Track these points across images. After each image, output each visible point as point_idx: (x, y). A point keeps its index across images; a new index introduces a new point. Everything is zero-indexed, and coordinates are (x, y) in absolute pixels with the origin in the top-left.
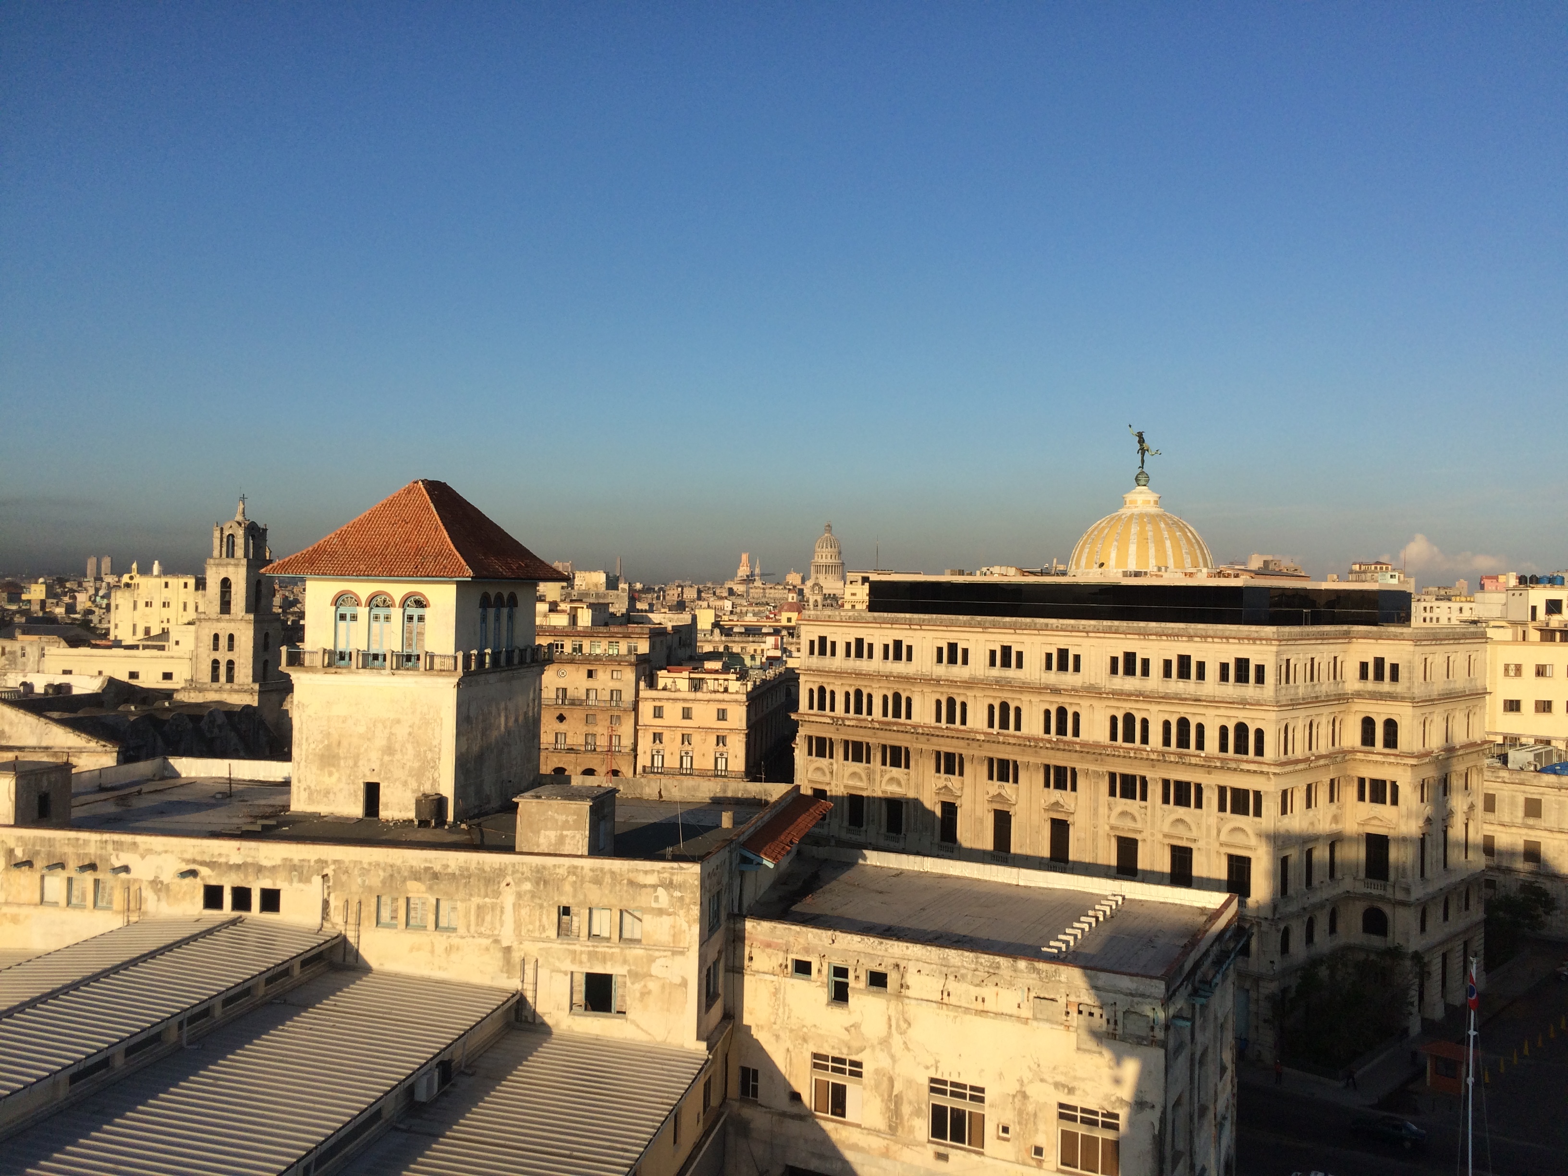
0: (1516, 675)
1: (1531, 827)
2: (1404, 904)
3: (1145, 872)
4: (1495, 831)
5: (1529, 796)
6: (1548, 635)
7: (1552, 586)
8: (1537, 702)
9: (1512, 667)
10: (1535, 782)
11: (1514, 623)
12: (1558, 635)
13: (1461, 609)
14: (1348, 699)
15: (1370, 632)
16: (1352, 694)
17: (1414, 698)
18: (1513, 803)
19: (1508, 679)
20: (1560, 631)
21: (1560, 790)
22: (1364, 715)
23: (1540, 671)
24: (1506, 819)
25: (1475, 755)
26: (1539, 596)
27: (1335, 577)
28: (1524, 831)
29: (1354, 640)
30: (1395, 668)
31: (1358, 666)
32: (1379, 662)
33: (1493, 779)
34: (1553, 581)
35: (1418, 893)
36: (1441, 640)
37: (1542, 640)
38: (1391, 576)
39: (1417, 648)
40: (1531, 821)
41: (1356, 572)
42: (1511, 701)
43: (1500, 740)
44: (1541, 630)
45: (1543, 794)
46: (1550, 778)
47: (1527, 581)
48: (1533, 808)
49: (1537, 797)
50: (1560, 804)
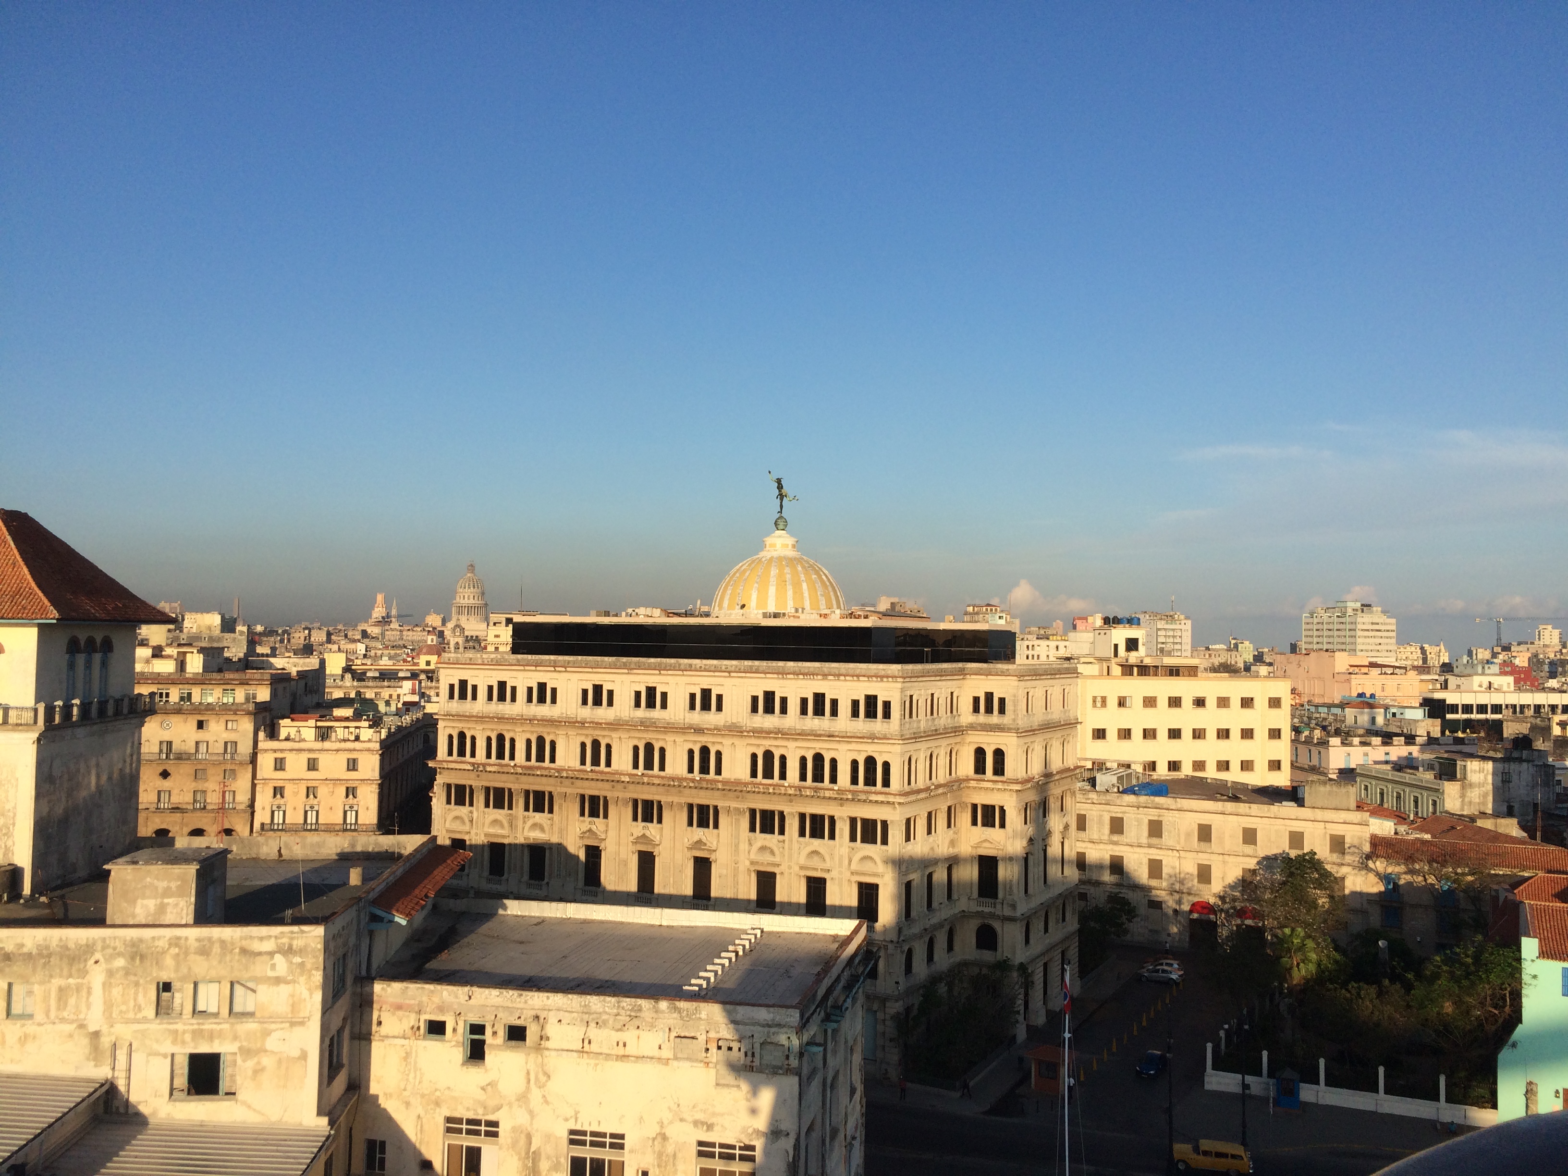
0: (1102, 706)
1: (1115, 843)
2: (1011, 919)
3: (782, 904)
4: (1086, 848)
5: (1114, 815)
6: (1127, 670)
7: (1130, 627)
8: (1119, 730)
9: (1099, 699)
10: (1118, 802)
11: (1100, 660)
12: (1135, 669)
13: (1057, 647)
14: (963, 731)
15: (981, 669)
16: (966, 727)
17: (1019, 729)
18: (1100, 822)
19: (1096, 711)
20: (1137, 666)
21: (1137, 808)
22: (976, 746)
23: (1122, 703)
24: (1095, 836)
25: (1069, 779)
26: (1120, 635)
27: (952, 618)
28: (1110, 847)
29: (968, 676)
30: (1002, 701)
31: (971, 700)
32: (989, 697)
33: (1084, 801)
34: (1131, 621)
35: (1022, 909)
36: (1041, 675)
37: (1123, 675)
38: (1000, 617)
39: (1020, 683)
40: (1115, 838)
41: (970, 614)
42: (1099, 730)
43: (1089, 765)
44: (1122, 666)
45: (1124, 813)
46: (1130, 798)
47: (1110, 621)
48: (1117, 826)
49: (1120, 815)
50: (1139, 821)
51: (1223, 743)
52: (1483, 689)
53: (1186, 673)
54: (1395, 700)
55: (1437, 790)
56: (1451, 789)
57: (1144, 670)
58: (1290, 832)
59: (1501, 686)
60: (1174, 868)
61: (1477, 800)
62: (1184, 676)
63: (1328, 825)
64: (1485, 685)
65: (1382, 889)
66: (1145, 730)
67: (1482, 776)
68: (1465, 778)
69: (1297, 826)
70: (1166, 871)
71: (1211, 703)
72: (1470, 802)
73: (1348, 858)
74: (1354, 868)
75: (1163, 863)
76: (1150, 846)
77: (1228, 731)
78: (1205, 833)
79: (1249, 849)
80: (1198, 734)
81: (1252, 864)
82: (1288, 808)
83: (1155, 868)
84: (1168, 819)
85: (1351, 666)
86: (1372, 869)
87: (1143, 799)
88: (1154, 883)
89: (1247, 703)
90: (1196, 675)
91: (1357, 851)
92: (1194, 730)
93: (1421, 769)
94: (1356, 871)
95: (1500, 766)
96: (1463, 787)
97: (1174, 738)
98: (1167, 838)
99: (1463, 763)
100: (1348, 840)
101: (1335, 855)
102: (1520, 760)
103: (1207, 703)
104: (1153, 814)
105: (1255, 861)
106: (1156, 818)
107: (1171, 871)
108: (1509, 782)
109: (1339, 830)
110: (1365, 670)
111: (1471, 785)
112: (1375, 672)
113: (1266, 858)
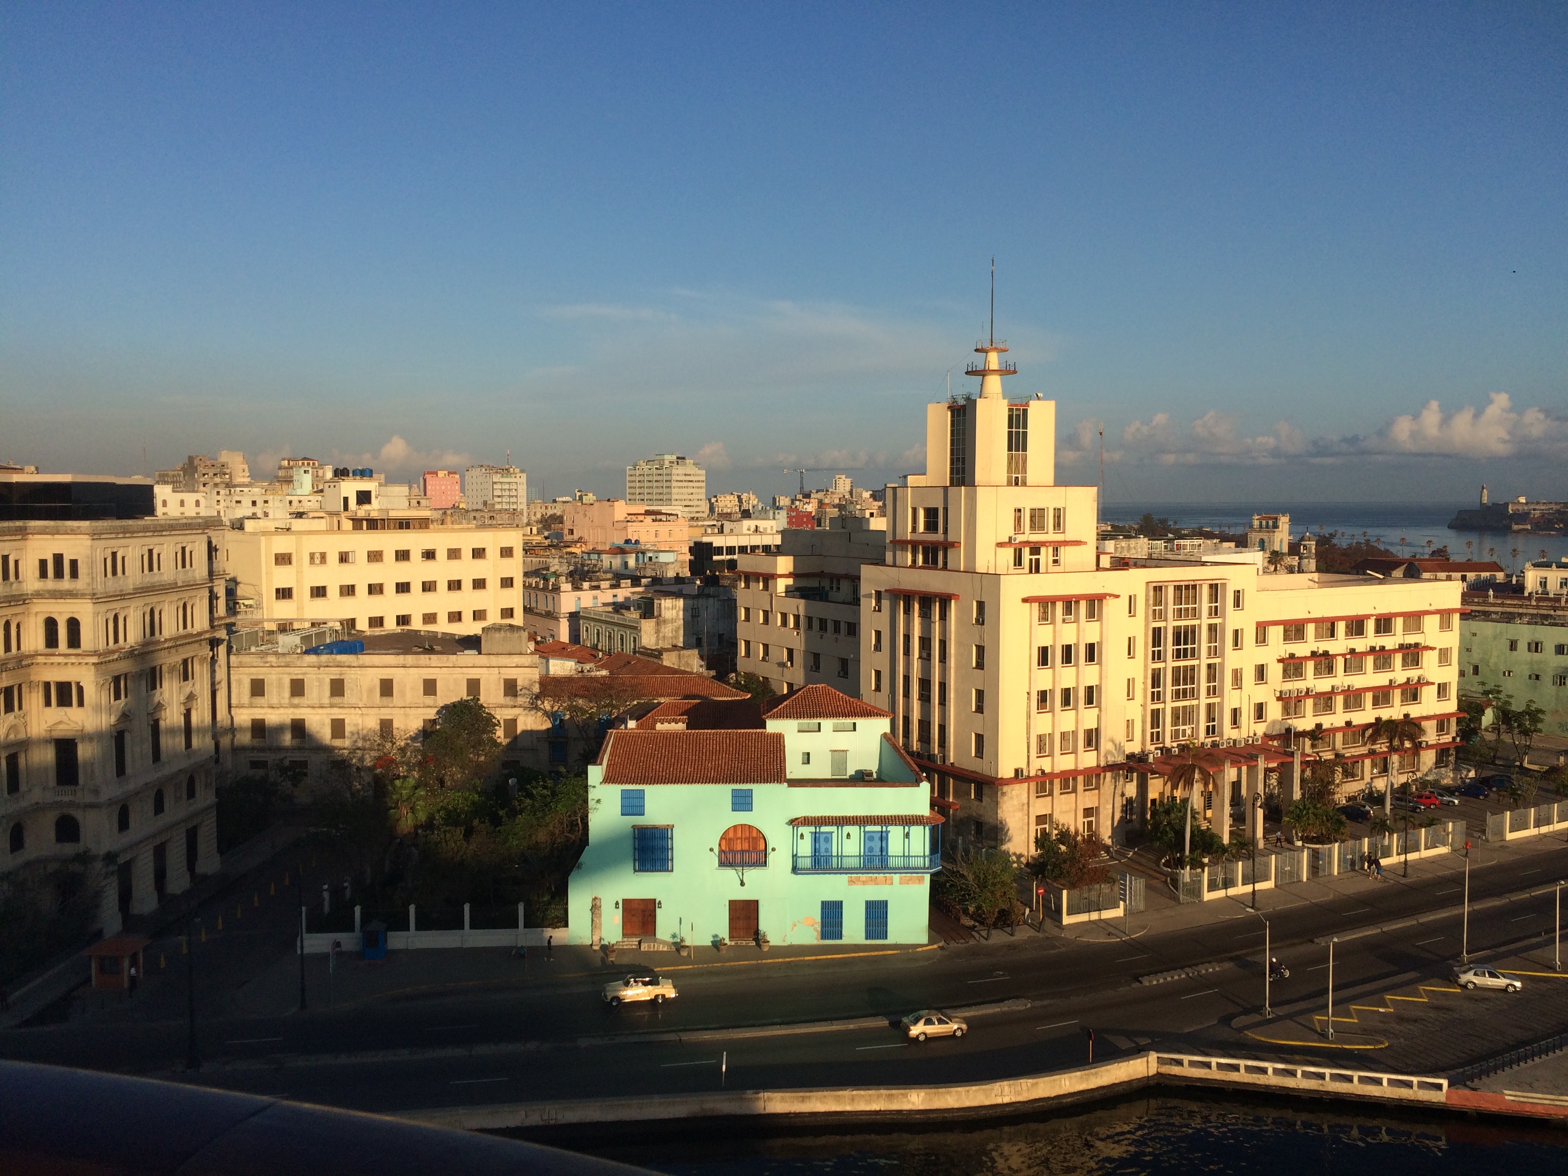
0: (321, 563)
1: (296, 706)
2: (92, 806)
4: (266, 714)
5: (295, 677)
6: (357, 523)
7: (361, 479)
8: (341, 587)
9: (318, 555)
10: (299, 663)
11: (331, 514)
12: (365, 523)
14: (25, 600)
15: (47, 527)
16: (32, 595)
17: (94, 594)
18: (280, 685)
19: (314, 568)
20: (366, 520)
21: (319, 668)
23: (344, 558)
24: (275, 701)
25: (196, 645)
26: (350, 488)
28: (291, 710)
29: (30, 536)
30: (74, 563)
31: (37, 563)
32: (58, 559)
33: (261, 665)
34: (365, 473)
35: (111, 790)
37: (354, 529)
39: (97, 542)
40: (296, 700)
42: (318, 588)
43: (273, 627)
44: (353, 520)
45: (305, 674)
46: (312, 659)
47: (341, 473)
48: (297, 688)
49: (300, 677)
50: (320, 681)
51: (455, 594)
52: (751, 532)
53: (417, 525)
54: (655, 545)
55: (635, 628)
56: (648, 626)
57: (373, 524)
58: (468, 680)
59: (765, 529)
60: (356, 725)
61: (670, 635)
62: (414, 528)
63: (503, 670)
64: (753, 528)
65: (550, 726)
66: (370, 586)
67: (674, 611)
68: (660, 615)
69: (474, 674)
70: (348, 729)
71: (441, 555)
72: (664, 637)
73: (520, 700)
74: (525, 708)
75: (346, 721)
76: (332, 706)
77: (459, 582)
78: (387, 688)
79: (429, 700)
80: (428, 587)
81: (431, 714)
82: (469, 657)
83: (338, 727)
84: (351, 677)
85: (629, 514)
86: (541, 709)
87: (324, 658)
88: (337, 743)
89: (478, 553)
90: (427, 527)
91: (527, 692)
92: (424, 583)
93: (632, 608)
94: (526, 712)
95: (690, 602)
96: (658, 624)
97: (403, 592)
98: (350, 696)
99: (659, 602)
100: (520, 683)
101: (508, 698)
102: (709, 596)
103: (438, 555)
104: (334, 673)
105: (435, 710)
106: (338, 677)
107: (353, 729)
108: (699, 616)
109: (511, 674)
110: (641, 518)
111: (665, 621)
112: (649, 519)
113: (445, 707)
